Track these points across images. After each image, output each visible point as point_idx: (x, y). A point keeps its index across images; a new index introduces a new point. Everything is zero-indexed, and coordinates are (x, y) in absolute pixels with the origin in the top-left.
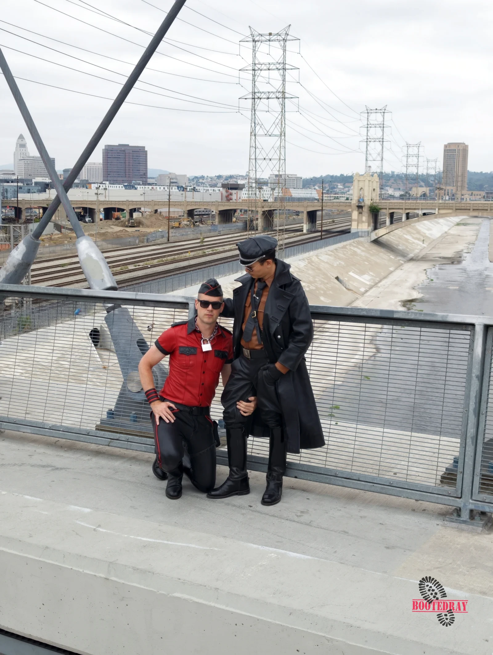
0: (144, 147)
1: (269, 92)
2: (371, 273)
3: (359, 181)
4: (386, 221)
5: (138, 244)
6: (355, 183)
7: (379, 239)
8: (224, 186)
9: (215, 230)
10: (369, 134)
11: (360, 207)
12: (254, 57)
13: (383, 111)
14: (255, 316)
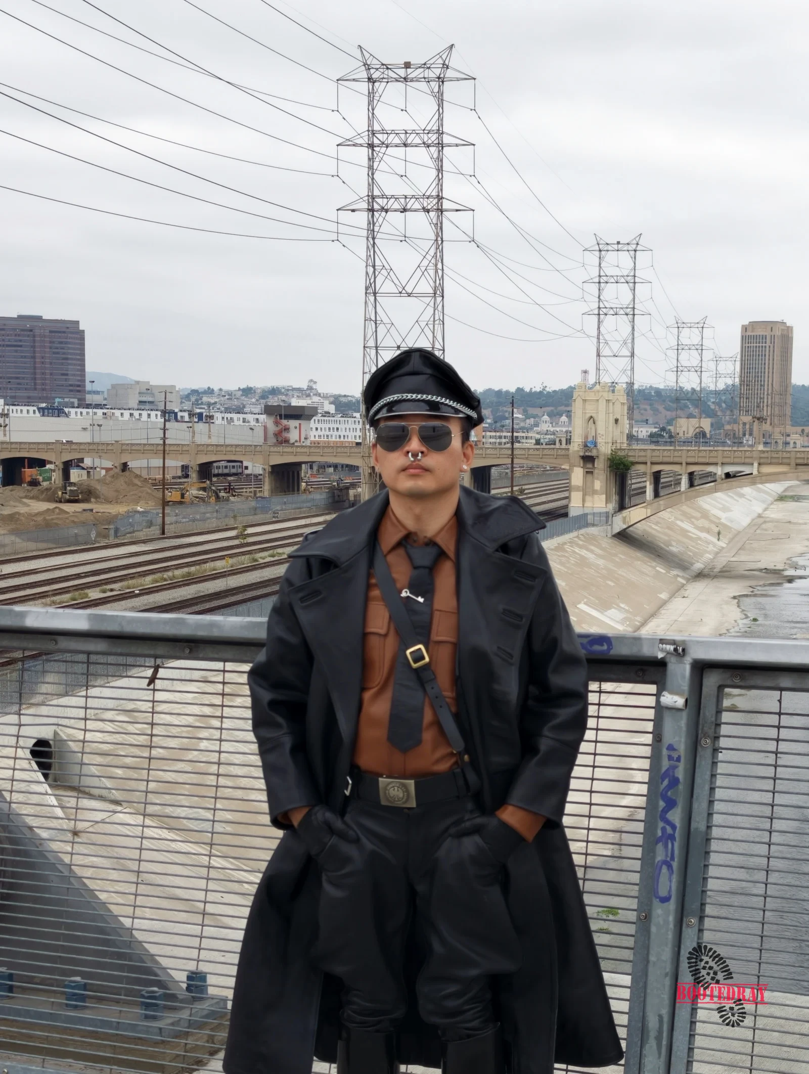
0: (77, 322)
1: (406, 197)
2: (622, 605)
3: (585, 401)
4: (645, 487)
5: (96, 542)
6: (577, 408)
7: (627, 530)
8: (269, 410)
9: (265, 510)
10: (601, 297)
11: (588, 460)
12: (372, 117)
13: (634, 247)
14: (427, 659)
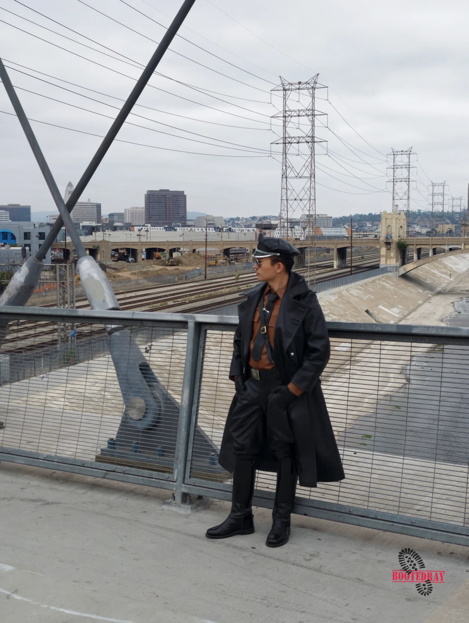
0: (183, 192)
1: (299, 137)
2: (399, 306)
3: (386, 219)
4: (413, 256)
5: (177, 282)
6: (383, 221)
7: (407, 274)
8: (257, 226)
9: (249, 268)
10: (395, 175)
11: (388, 244)
12: (285, 105)
13: (409, 152)
14: (266, 331)
